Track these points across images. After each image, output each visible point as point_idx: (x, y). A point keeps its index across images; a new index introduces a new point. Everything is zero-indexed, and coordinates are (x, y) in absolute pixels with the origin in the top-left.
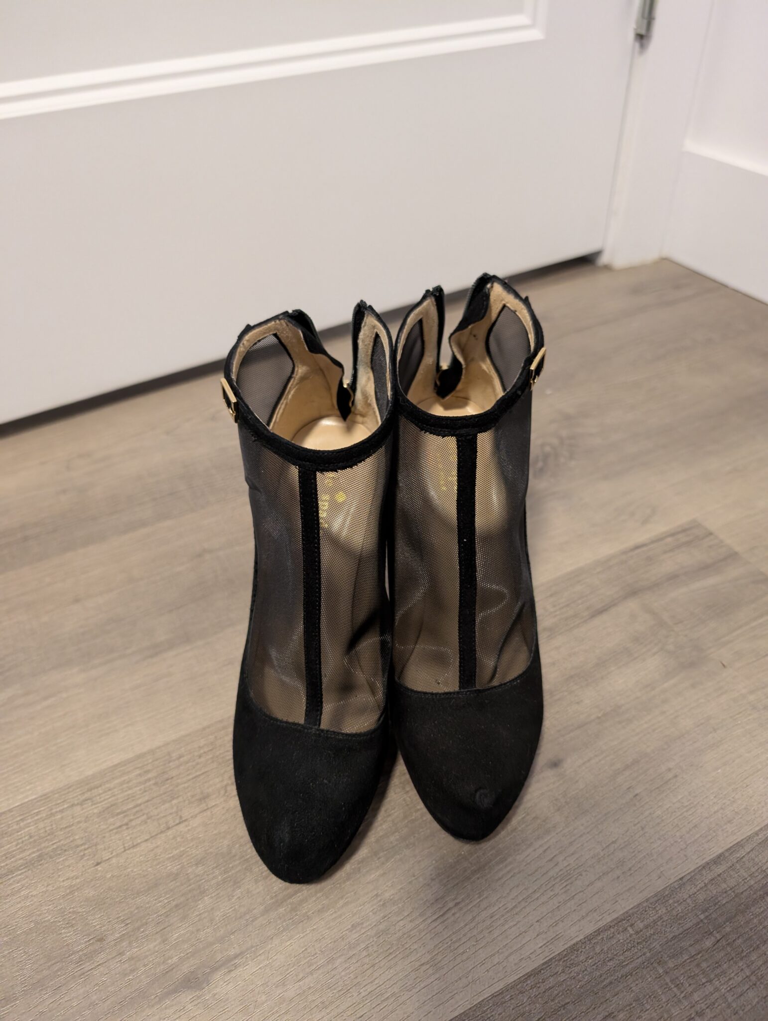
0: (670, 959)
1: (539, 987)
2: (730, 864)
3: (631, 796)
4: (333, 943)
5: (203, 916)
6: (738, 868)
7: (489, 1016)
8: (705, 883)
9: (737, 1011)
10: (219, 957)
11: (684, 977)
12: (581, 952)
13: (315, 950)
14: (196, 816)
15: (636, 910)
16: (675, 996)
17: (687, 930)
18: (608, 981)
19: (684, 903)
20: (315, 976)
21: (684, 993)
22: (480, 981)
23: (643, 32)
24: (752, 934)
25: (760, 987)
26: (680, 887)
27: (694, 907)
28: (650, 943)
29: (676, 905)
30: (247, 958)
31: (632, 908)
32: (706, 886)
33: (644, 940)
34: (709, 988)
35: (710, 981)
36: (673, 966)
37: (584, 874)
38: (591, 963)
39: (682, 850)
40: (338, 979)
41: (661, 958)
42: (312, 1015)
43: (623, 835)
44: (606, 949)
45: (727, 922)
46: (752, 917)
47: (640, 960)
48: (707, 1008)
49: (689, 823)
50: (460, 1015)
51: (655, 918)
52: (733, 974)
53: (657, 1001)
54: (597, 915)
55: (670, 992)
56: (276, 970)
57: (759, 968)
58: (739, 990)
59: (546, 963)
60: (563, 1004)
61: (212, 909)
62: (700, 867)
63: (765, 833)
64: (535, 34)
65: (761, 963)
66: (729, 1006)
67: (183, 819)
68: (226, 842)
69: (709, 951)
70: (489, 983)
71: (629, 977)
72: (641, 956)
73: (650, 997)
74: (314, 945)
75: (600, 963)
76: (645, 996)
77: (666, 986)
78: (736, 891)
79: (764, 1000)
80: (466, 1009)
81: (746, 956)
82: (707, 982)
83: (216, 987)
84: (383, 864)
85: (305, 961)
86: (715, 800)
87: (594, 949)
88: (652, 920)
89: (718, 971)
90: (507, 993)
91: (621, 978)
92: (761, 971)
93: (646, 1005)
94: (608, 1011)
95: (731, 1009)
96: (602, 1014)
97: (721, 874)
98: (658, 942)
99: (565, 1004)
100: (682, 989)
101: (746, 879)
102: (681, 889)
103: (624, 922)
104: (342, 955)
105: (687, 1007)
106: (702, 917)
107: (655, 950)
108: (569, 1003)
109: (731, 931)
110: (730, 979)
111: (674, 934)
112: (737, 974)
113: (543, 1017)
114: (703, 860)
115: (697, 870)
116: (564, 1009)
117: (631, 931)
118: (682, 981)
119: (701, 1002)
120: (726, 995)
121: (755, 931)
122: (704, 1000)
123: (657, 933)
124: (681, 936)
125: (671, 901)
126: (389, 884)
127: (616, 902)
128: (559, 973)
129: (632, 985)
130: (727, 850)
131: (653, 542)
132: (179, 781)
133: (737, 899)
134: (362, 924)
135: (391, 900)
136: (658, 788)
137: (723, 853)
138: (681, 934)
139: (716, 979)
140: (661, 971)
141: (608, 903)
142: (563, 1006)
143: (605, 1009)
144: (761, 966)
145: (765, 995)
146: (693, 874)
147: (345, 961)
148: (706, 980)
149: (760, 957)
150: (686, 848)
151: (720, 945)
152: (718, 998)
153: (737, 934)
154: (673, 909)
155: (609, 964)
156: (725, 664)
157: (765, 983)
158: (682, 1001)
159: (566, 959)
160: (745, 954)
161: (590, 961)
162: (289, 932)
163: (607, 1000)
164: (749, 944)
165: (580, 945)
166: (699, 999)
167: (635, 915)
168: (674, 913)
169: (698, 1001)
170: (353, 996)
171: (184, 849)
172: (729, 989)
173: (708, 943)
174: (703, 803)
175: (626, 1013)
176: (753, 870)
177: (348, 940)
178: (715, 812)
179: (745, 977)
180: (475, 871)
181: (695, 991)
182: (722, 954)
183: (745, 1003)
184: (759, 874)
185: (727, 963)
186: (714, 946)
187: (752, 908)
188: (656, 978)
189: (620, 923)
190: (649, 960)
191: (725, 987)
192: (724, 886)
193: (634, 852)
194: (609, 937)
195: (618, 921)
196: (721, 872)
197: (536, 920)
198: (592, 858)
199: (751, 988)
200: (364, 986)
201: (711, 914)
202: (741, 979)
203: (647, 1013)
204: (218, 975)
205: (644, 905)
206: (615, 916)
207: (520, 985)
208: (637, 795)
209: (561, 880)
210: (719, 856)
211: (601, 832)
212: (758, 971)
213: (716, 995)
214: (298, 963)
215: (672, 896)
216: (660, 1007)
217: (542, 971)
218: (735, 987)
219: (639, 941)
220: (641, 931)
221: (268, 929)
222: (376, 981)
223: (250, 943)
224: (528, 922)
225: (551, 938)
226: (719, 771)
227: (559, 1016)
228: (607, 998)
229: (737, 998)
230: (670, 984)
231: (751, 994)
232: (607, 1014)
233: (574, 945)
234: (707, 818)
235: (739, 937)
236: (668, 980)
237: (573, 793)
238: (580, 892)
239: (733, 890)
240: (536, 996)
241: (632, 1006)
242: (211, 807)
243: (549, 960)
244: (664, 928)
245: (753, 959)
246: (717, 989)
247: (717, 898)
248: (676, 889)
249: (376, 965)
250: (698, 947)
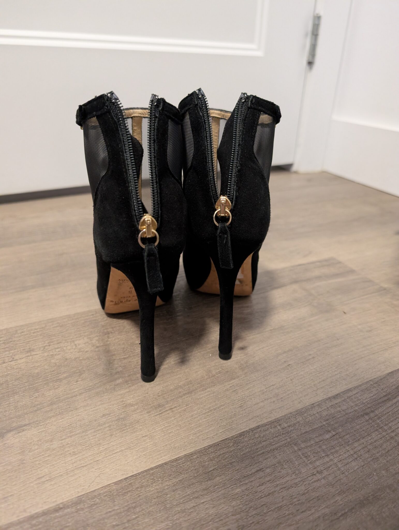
0: (303, 443)
1: (216, 453)
2: (343, 399)
3: (286, 365)
4: (89, 423)
5: (11, 404)
6: (348, 401)
7: (181, 465)
8: (327, 407)
9: (344, 472)
10: (14, 425)
11: (311, 452)
12: (246, 436)
13: (76, 425)
14: (23, 358)
15: (283, 418)
16: (304, 462)
17: (315, 429)
18: (261, 452)
19: (314, 416)
20: (72, 438)
21: (310, 461)
22: (179, 447)
23: (311, 60)
24: (356, 433)
25: (360, 461)
26: (312, 408)
27: (320, 418)
28: (291, 434)
29: (308, 416)
30: (32, 426)
31: (281, 417)
32: (328, 408)
33: (287, 433)
34: (327, 459)
35: (327, 456)
36: (304, 446)
37: (253, 399)
38: (251, 442)
39: (314, 391)
40: (87, 440)
41: (297, 442)
42: (65, 458)
43: (279, 382)
44: (262, 435)
45: (340, 426)
46: (356, 425)
47: (283, 442)
48: (325, 469)
49: (319, 379)
50: (163, 464)
51: (295, 422)
52: (342, 453)
53: (292, 464)
54: (259, 418)
55: (301, 460)
56: (48, 434)
57: (359, 451)
58: (346, 461)
59: (223, 440)
60: (231, 462)
61: (18, 402)
62: (325, 399)
63: (365, 385)
64: (259, 54)
65: (361, 448)
66: (339, 469)
67: (15, 359)
68: (37, 371)
69: (328, 440)
70: (184, 448)
71: (275, 450)
72: (284, 440)
73: (288, 461)
74: (77, 423)
75: (257, 442)
76: (284, 461)
77: (298, 457)
78: (346, 412)
79: (362, 468)
80: (166, 461)
81: (351, 444)
82: (325, 456)
83: (8, 440)
84: (130, 386)
85: (69, 430)
86: (336, 369)
87: (255, 435)
88: (292, 423)
89: (333, 451)
90: (195, 454)
91: (270, 451)
92: (361, 452)
93: (285, 466)
94: (260, 468)
95: (341, 471)
96: (256, 469)
97: (337, 403)
98: (295, 434)
99: (232, 462)
100: (309, 459)
101: (353, 406)
102: (312, 409)
103: (275, 423)
104: (93, 429)
105: (312, 468)
106: (324, 423)
107: (293, 438)
108: (234, 462)
109: (342, 431)
110: (340, 455)
111: (306, 431)
112: (344, 453)
113: (217, 468)
114: (327, 396)
115: (323, 401)
116: (231, 465)
117: (279, 427)
118: (309, 455)
119: (321, 466)
120: (337, 463)
121: (357, 432)
122: (323, 465)
123: (295, 430)
124: (310, 432)
125: (305, 415)
126: (132, 396)
127: (271, 413)
128: (230, 446)
129: (277, 455)
130: (342, 392)
132: (18, 342)
133: (347, 416)
134: (110, 414)
135: (131, 404)
136: (302, 362)
137: (339, 393)
138: (310, 431)
139: (331, 455)
140: (296, 449)
141: (266, 413)
142: (230, 463)
143: (257, 466)
144: (361, 449)
145: (362, 465)
146: (320, 402)
147: (94, 432)
148: (325, 455)
149: (360, 445)
150: (317, 390)
151: (335, 437)
152: (332, 465)
153: (346, 433)
154: (307, 418)
155: (263, 443)
156: (345, 311)
157: (363, 458)
158: (308, 464)
159: (236, 439)
160: (350, 443)
161: (251, 441)
162: (63, 415)
163: (259, 462)
164: (353, 438)
165: (246, 433)
166: (319, 464)
167: (283, 420)
168: (307, 420)
169: (319, 465)
170: (94, 450)
171: (10, 373)
172: (339, 460)
173: (327, 436)
174: (329, 370)
175: (271, 469)
176: (357, 402)
177: (98, 422)
178: (336, 375)
179: (350, 455)
180: (186, 394)
181: (317, 460)
182: (336, 442)
183: (349, 468)
184: (361, 404)
185: (339, 447)
186: (331, 438)
187: (356, 421)
188: (293, 452)
189: (273, 424)
190: (289, 443)
191: (337, 459)
192: (339, 409)
193: (285, 390)
194: (265, 430)
195: (272, 423)
196: (337, 402)
197: (220, 419)
198: (259, 392)
199: (354, 461)
200: (103, 445)
201: (330, 422)
202: (347, 456)
203: (285, 470)
204: (10, 435)
205: (289, 415)
206: (270, 420)
207: (204, 451)
208: (290, 365)
209: (238, 401)
210: (337, 395)
211: (266, 380)
212: (358, 452)
213: (331, 463)
214: (63, 431)
215: (307, 412)
216: (294, 467)
217: (220, 445)
218: (343, 459)
219: (284, 433)
220: (285, 428)
221: (49, 413)
222: (112, 443)
223: (36, 419)
224: (215, 420)
225: (228, 428)
226: (339, 357)
227: (227, 468)
228: (260, 461)
229: (345, 465)
230: (301, 456)
231: (354, 464)
232: (259, 469)
233: (242, 432)
234: (331, 377)
235: (347, 434)
236: (300, 453)
237: (251, 362)
238: (249, 407)
239: (345, 411)
240: (213, 457)
241: (275, 466)
242: (33, 355)
243: (225, 439)
244: (300, 428)
245: (355, 446)
246: (331, 460)
247: (334, 415)
248: (309, 409)
249: (114, 435)
250: (321, 438)
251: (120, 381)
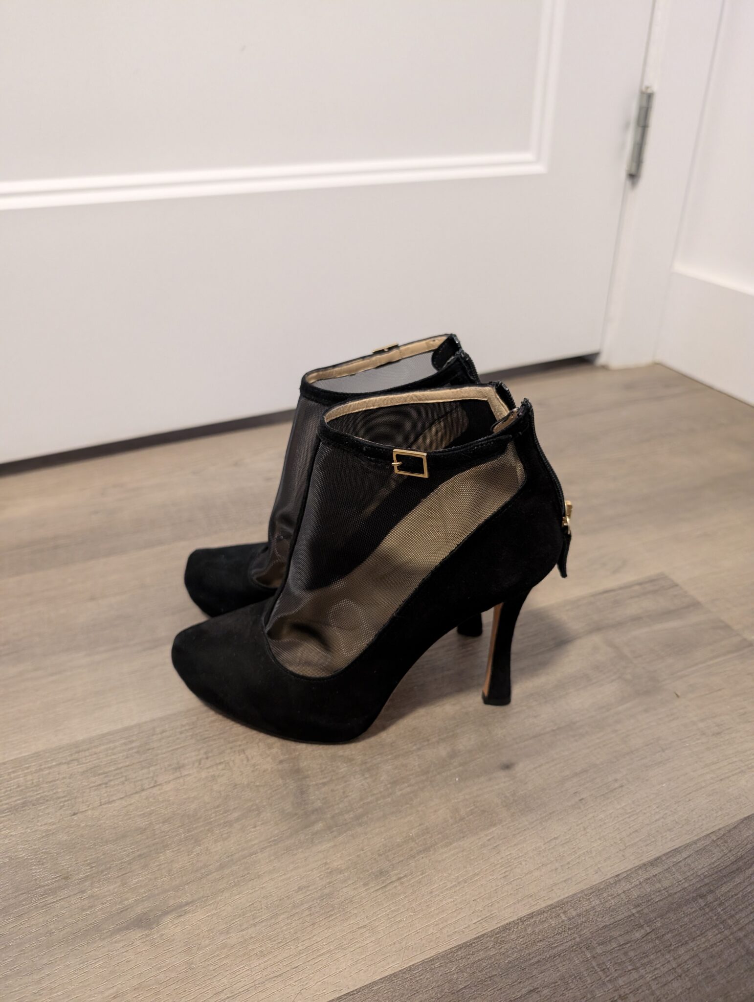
0: (599, 945)
1: (469, 958)
2: (666, 867)
3: (577, 799)
4: (278, 901)
5: (163, 866)
6: (674, 871)
7: (418, 979)
8: (640, 882)
9: (660, 998)
10: (171, 902)
11: (611, 963)
12: (513, 931)
13: (261, 905)
14: (169, 782)
15: (571, 899)
16: (600, 979)
17: (619, 921)
18: (536, 959)
19: (618, 897)
20: (257, 928)
21: (610, 977)
22: (413, 948)
23: (633, 171)
24: (682, 930)
25: (685, 979)
26: (616, 883)
27: (628, 901)
28: (581, 930)
29: (610, 898)
30: (197, 906)
31: (566, 898)
32: (640, 884)
33: (575, 927)
34: (635, 975)
35: (636, 969)
36: (601, 952)
37: (523, 863)
38: (521, 942)
39: (620, 850)
40: (279, 932)
41: (590, 944)
42: (250, 961)
43: (565, 832)
44: (537, 931)
45: (659, 917)
46: (683, 915)
47: (570, 943)
48: (631, 993)
49: (630, 828)
50: (391, 975)
51: (588, 908)
52: (659, 965)
53: (582, 982)
54: (532, 900)
55: (596, 975)
56: (222, 919)
57: (686, 962)
58: (664, 980)
59: (478, 938)
60: (490, 976)
61: (171, 862)
62: (637, 867)
63: (703, 842)
65: (688, 957)
66: (653, 993)
67: (158, 783)
68: (193, 806)
69: (638, 942)
70: (421, 950)
71: (557, 957)
72: (571, 940)
73: (575, 977)
74: (261, 901)
75: (530, 942)
76: (570, 976)
77: (592, 970)
78: (670, 892)
79: (687, 992)
80: (396, 971)
81: (673, 950)
82: (633, 969)
83: (165, 928)
84: (335, 837)
85: (250, 914)
86: (657, 810)
87: (526, 930)
88: (584, 909)
89: (646, 960)
90: (437, 961)
91: (549, 958)
92: (688, 965)
93: (571, 984)
94: (533, 986)
95: (655, 996)
96: (527, 988)
97: (656, 875)
98: (589, 928)
99: (492, 976)
100: (608, 973)
101: (681, 881)
102: (616, 884)
103: (558, 909)
104: (286, 912)
105: (611, 990)
106: (634, 911)
107: (585, 936)
108: (496, 975)
109: (661, 926)
110: (656, 969)
111: (605, 924)
112: (662, 965)
113: (470, 986)
114: (640, 861)
115: (634, 869)
116: (490, 980)
117: (563, 917)
118: (608, 966)
119: (625, 987)
120: (650, 983)
121: (685, 928)
122: (629, 985)
123: (589, 922)
124: (612, 926)
125: (605, 895)
126: (339, 855)
127: (553, 890)
128: (489, 948)
129: (559, 966)
130: (664, 855)
131: (621, 588)
132: (159, 752)
133: (670, 899)
134: (309, 887)
135: (338, 869)
136: (603, 795)
137: (660, 857)
138: (612, 924)
139: (642, 968)
140: (589, 955)
141: (544, 891)
142: (490, 977)
143: (530, 984)
144: (688, 960)
145: (689, 986)
146: (629, 872)
147: (288, 918)
148: (633, 968)
149: (687, 952)
150: (624, 849)
151: (649, 937)
152: (642, 985)
153: (667, 929)
154: (607, 901)
155: (538, 944)
156: (679, 694)
157: (691, 975)
158: (606, 983)
159: (497, 936)
160: (673, 948)
161: (521, 940)
162: (240, 888)
163: (533, 976)
164: (678, 939)
165: (513, 925)
166: (623, 984)
167: (569, 904)
168: (608, 905)
169: (622, 986)
170: (290, 948)
171: (154, 808)
172: (654, 977)
173: (638, 935)
174: (645, 812)
175: (550, 989)
176: (689, 874)
177: (292, 900)
178: (656, 821)
179: (671, 968)
180: (421, 852)
181: (620, 976)
182: (651, 945)
183: (668, 992)
184: (694, 878)
185: (655, 954)
186: (643, 938)
187: (684, 908)
188: (583, 961)
189: (554, 909)
190: (578, 944)
191: (650, 976)
192: (658, 885)
193: (574, 848)
194: (541, 920)
195: (552, 907)
196: (656, 873)
197: (473, 899)
198: (534, 850)
199: (676, 979)
200: (303, 941)
201: (642, 910)
202: (667, 970)
203: (571, 991)
204: (167, 919)
205: (579, 896)
206: (550, 902)
207: (451, 955)
208: (582, 799)
209: (501, 867)
210: (656, 859)
211: (544, 828)
212: (684, 964)
213: (641, 982)
214: (243, 915)
215: (607, 891)
216: (585, 987)
217: (474, 945)
218: (660, 976)
219: (570, 927)
220: (573, 918)
221: (220, 883)
222: (315, 938)
223: (202, 893)
224: (466, 901)
225: (485, 916)
226: (664, 785)
227: (486, 985)
228: (534, 974)
229: (661, 987)
230: (596, 968)
231: (675, 984)
232: (532, 989)
233: (507, 924)
234: (648, 824)
235: (668, 932)
236: (594, 964)
237: (522, 793)
238: (518, 879)
239: (667, 890)
240: (464, 966)
241: (557, 984)
242: (184, 776)
243: (481, 935)
244: (596, 918)
245: (680, 953)
246: (642, 977)
247: (650, 896)
248: (612, 884)
249: (317, 924)
250: (627, 937)
251: (319, 826)
